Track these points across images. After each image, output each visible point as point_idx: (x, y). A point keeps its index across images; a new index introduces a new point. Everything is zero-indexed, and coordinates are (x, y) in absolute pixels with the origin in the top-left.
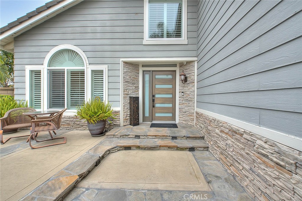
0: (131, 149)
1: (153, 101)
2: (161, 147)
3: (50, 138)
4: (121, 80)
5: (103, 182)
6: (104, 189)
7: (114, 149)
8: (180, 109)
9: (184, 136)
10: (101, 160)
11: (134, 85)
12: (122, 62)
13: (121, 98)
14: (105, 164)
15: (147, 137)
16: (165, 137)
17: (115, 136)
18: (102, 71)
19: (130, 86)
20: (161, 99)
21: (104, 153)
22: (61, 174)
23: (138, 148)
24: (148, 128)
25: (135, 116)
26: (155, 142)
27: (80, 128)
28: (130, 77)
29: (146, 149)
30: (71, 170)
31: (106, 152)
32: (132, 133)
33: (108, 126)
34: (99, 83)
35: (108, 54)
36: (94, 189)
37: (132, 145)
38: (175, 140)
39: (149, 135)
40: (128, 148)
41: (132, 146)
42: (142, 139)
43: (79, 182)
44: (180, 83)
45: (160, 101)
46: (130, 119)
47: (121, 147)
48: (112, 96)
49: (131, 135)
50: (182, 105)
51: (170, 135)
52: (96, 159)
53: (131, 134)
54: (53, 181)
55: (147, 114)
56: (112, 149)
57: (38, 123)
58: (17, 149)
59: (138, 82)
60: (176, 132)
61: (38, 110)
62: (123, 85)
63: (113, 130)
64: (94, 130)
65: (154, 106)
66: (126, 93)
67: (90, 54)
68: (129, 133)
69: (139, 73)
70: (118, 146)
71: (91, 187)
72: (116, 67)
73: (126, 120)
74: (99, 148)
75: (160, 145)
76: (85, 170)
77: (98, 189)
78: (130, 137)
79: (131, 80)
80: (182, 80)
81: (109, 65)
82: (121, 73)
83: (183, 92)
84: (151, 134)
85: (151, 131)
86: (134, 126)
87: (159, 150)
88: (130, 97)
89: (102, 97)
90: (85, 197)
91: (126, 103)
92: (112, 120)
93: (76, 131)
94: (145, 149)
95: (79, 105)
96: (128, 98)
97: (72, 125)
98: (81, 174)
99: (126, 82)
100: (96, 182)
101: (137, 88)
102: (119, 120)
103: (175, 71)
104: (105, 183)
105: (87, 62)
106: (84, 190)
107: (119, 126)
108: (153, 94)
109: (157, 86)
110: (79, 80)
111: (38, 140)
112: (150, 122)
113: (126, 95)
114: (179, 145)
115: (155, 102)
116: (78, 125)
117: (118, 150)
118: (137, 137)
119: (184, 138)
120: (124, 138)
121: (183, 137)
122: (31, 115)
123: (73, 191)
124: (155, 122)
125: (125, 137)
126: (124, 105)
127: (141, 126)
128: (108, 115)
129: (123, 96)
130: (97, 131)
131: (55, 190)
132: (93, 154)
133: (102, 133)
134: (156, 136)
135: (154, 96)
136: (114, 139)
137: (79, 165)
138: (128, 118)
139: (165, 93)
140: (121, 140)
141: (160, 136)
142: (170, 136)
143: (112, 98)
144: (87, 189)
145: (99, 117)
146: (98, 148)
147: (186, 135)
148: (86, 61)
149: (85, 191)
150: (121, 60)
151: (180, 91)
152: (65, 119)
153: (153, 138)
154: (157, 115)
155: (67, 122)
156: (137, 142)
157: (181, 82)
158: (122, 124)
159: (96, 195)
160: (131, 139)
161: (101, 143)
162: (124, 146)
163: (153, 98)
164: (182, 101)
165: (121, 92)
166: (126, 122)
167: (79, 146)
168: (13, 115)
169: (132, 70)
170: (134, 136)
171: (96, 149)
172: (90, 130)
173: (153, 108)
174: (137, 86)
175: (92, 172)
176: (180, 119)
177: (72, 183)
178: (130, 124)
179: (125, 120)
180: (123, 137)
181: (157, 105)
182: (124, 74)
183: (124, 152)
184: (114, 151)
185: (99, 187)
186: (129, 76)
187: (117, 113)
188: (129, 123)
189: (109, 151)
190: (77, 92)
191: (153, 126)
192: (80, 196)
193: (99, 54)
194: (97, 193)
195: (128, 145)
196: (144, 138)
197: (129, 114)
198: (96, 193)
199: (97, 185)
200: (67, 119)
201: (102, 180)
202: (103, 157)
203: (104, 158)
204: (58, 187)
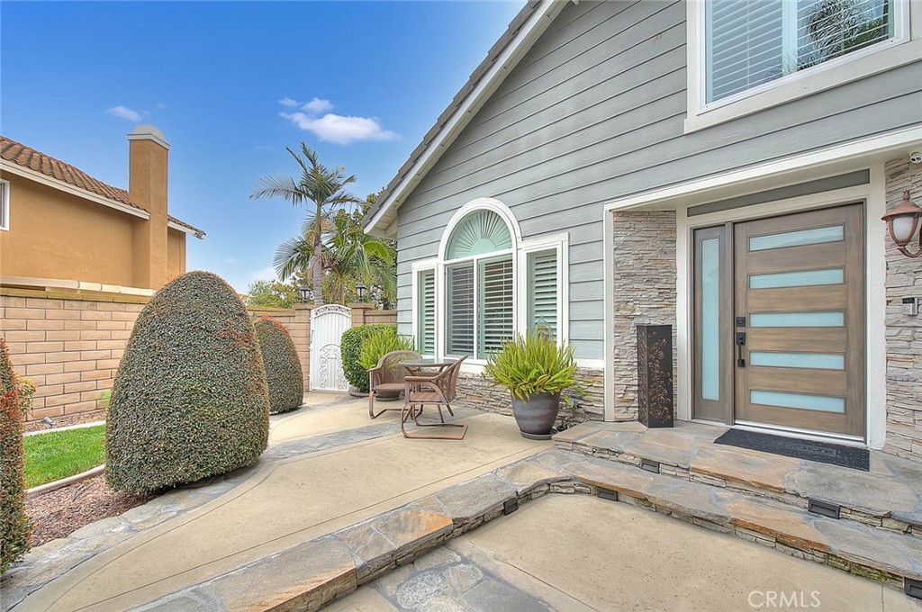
0: (617, 500)
1: (740, 340)
2: (737, 529)
3: (439, 422)
4: (607, 270)
5: (504, 561)
6: (499, 580)
7: (564, 484)
8: (890, 380)
9: (889, 516)
10: (523, 503)
11: (657, 286)
12: (611, 214)
13: (606, 329)
14: (528, 517)
15: (687, 475)
16: (771, 494)
17: (579, 446)
18: (553, 253)
19: (639, 290)
20: (777, 334)
21: (530, 485)
22: (425, 503)
23: (644, 502)
24: (703, 445)
25: (655, 393)
26: (719, 499)
27: (502, 409)
28: (641, 259)
29: (673, 515)
30: (444, 503)
31: (539, 484)
32: (636, 447)
33: (568, 414)
34: (548, 286)
35: (566, 200)
36: (479, 567)
37: (620, 486)
38: (824, 520)
39: (694, 470)
40: (609, 493)
41: (622, 489)
42: (669, 477)
43: (456, 537)
44: (891, 258)
45: (775, 340)
46: (640, 401)
47: (586, 483)
48: (581, 325)
49: (629, 454)
50: (910, 365)
51: (800, 492)
52: (507, 493)
53: (627, 451)
54: (409, 513)
55: (711, 390)
56: (558, 484)
57: (419, 383)
58: (386, 433)
59: (672, 271)
60: (844, 484)
61: (426, 357)
62: (615, 287)
63: (579, 426)
64: (526, 419)
65: (742, 363)
66: (624, 313)
67: (524, 211)
68: (621, 447)
69: (675, 241)
70: (576, 478)
71: (473, 559)
72: (591, 233)
73: (626, 404)
74: (526, 470)
75: (736, 520)
76: (470, 513)
77: (486, 572)
78: (624, 460)
79: (641, 269)
80: (897, 242)
81: (570, 230)
82: (607, 252)
83: (905, 301)
84: (704, 468)
85: (711, 455)
86: (650, 426)
87: (727, 533)
88: (639, 327)
89: (553, 327)
90: (453, 575)
91: (623, 348)
92: (581, 398)
93: (494, 415)
94: (669, 514)
95: (493, 348)
96: (633, 330)
97: (485, 398)
98: (459, 517)
99: (623, 275)
100: (489, 552)
101: (669, 294)
102: (600, 401)
103: (861, 203)
104: (509, 566)
105: (519, 234)
106: (459, 559)
107: (600, 418)
108: (740, 314)
109: (758, 282)
110: (502, 283)
111: (420, 423)
112: (724, 425)
113: (624, 321)
114: (836, 548)
115: (750, 345)
116: (498, 399)
117: (576, 492)
118: (650, 465)
119: (886, 523)
120: (602, 460)
121: (881, 518)
122: (411, 366)
123: (438, 550)
124: (743, 425)
125: (607, 456)
126: (617, 351)
127: (677, 431)
128: (560, 380)
129: (613, 323)
130: (531, 422)
131: (403, 530)
132: (503, 480)
133: (545, 432)
134: (725, 478)
135: (740, 322)
136: (574, 456)
137: (463, 497)
138: (631, 396)
139: (799, 307)
140: (591, 462)
141: (748, 484)
142: (798, 495)
143: (581, 330)
144: (465, 561)
145: (535, 384)
146: (522, 468)
147: (899, 511)
148: (515, 231)
149: (459, 563)
150: (608, 207)
151: (892, 292)
152: (473, 382)
153: (714, 482)
154: (758, 398)
155: (478, 389)
156: (643, 482)
157: (896, 250)
158: (611, 414)
159: (477, 584)
160: (626, 467)
161: (535, 458)
162: (594, 482)
163: (740, 330)
164: (906, 344)
165: (607, 311)
166: (624, 410)
167: (484, 451)
168: (393, 365)
169: (646, 234)
170: (638, 461)
171: (516, 469)
172: (517, 418)
173: (740, 371)
174: (668, 286)
175: (489, 525)
176: (894, 429)
177: (436, 530)
178: (640, 420)
179: (623, 402)
180: (600, 455)
181: (757, 359)
182: (616, 252)
183: (595, 501)
184: (564, 491)
185: (489, 567)
186: (633, 256)
187: (595, 375)
188: (637, 414)
189: (549, 485)
190: (498, 316)
191: (732, 438)
192: (445, 568)
193: (544, 206)
194: (481, 581)
195: (608, 482)
196: (674, 473)
197: (636, 382)
198: (480, 578)
199: (488, 560)
200: (477, 383)
201: (503, 554)
202: (527, 497)
203: (531, 499)
204: (410, 528)
